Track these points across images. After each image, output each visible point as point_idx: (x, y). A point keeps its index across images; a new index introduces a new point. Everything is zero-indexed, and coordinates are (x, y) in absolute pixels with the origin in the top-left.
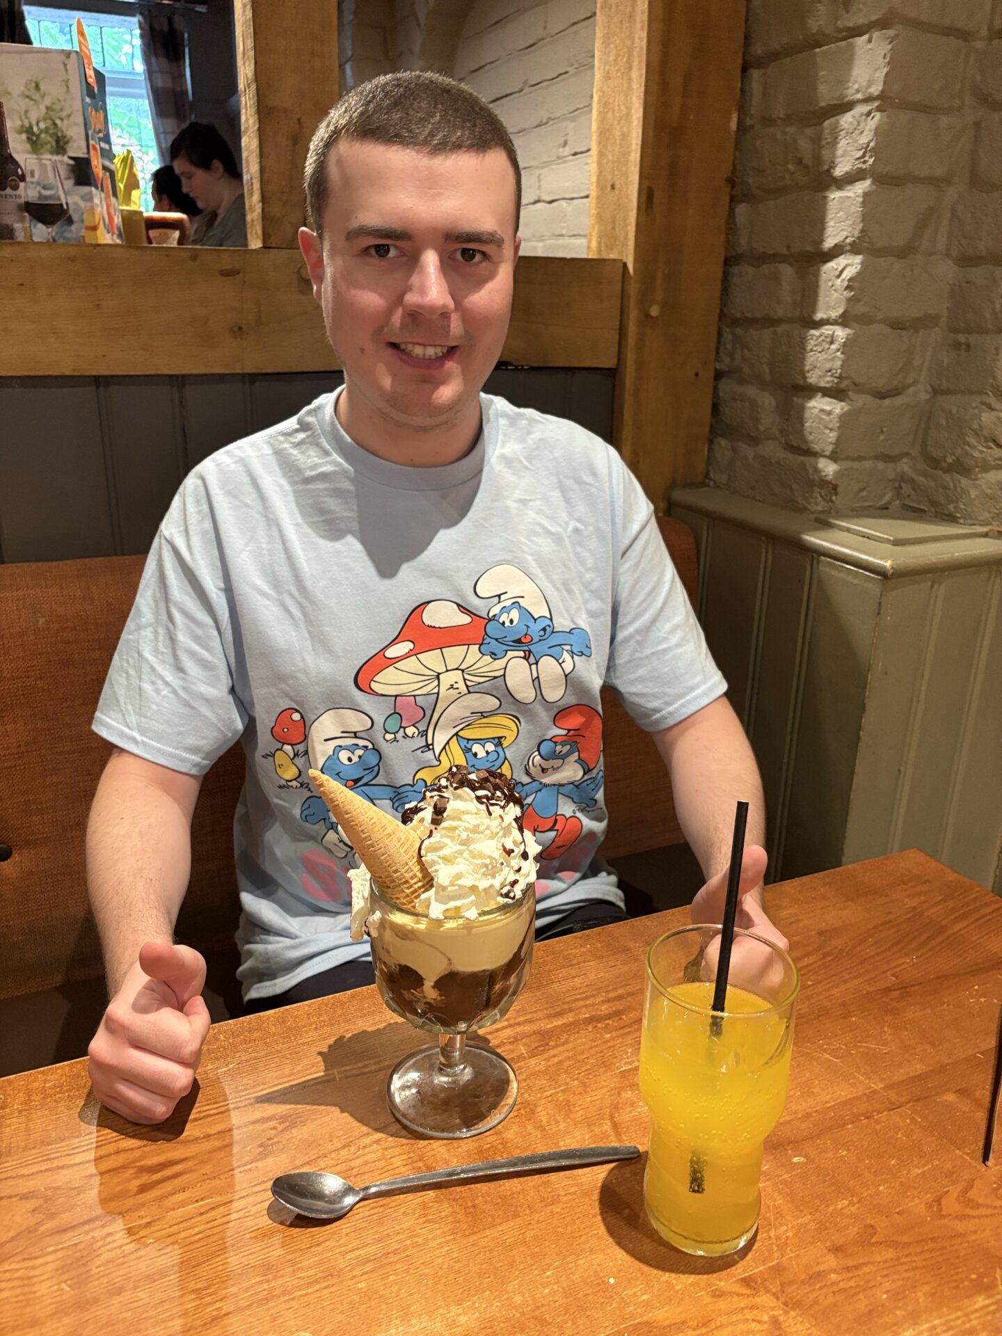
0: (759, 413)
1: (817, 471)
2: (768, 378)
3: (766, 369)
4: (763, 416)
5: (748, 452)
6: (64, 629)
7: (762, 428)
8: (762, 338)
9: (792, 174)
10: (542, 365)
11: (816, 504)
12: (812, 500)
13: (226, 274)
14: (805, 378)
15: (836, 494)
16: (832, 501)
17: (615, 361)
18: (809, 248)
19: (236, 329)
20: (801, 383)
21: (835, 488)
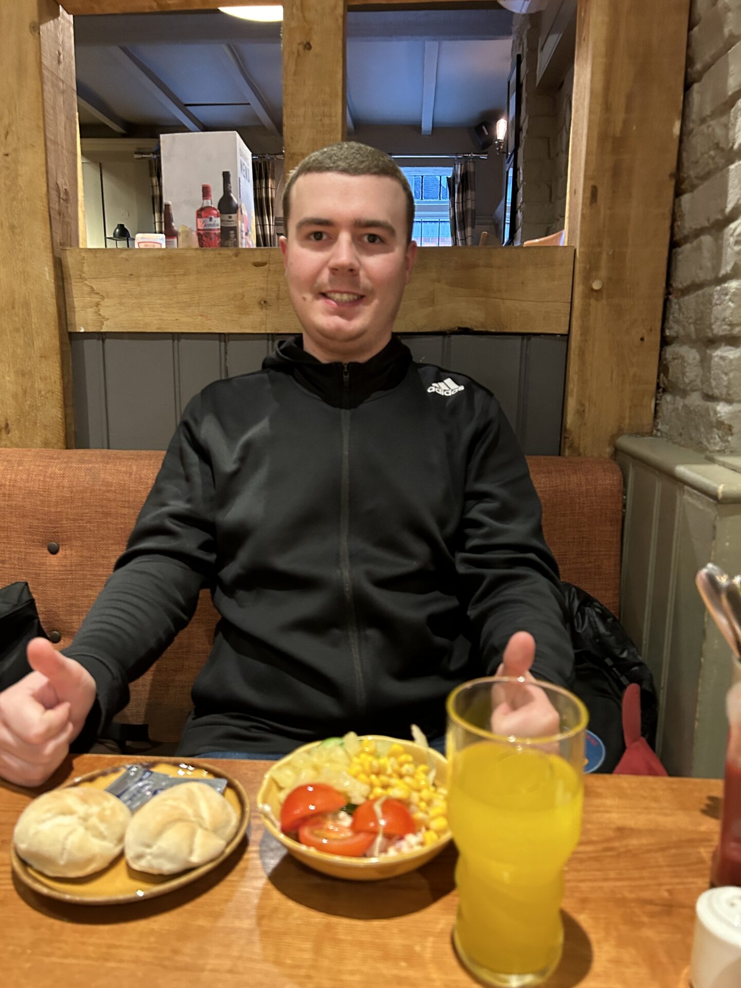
0: (685, 367)
1: (716, 413)
2: (694, 336)
3: (692, 328)
4: (687, 369)
5: (680, 402)
6: (109, 491)
7: (687, 380)
8: (690, 300)
9: (713, 158)
10: (499, 331)
11: (715, 444)
12: (712, 441)
13: (257, 265)
14: (712, 330)
15: (732, 434)
16: (727, 441)
17: (567, 328)
18: (719, 217)
19: (262, 302)
20: (710, 335)
21: (730, 428)
